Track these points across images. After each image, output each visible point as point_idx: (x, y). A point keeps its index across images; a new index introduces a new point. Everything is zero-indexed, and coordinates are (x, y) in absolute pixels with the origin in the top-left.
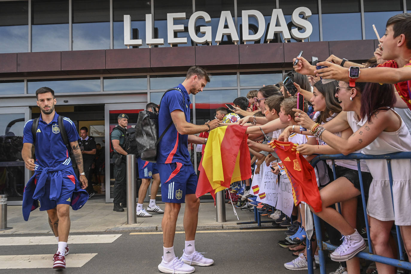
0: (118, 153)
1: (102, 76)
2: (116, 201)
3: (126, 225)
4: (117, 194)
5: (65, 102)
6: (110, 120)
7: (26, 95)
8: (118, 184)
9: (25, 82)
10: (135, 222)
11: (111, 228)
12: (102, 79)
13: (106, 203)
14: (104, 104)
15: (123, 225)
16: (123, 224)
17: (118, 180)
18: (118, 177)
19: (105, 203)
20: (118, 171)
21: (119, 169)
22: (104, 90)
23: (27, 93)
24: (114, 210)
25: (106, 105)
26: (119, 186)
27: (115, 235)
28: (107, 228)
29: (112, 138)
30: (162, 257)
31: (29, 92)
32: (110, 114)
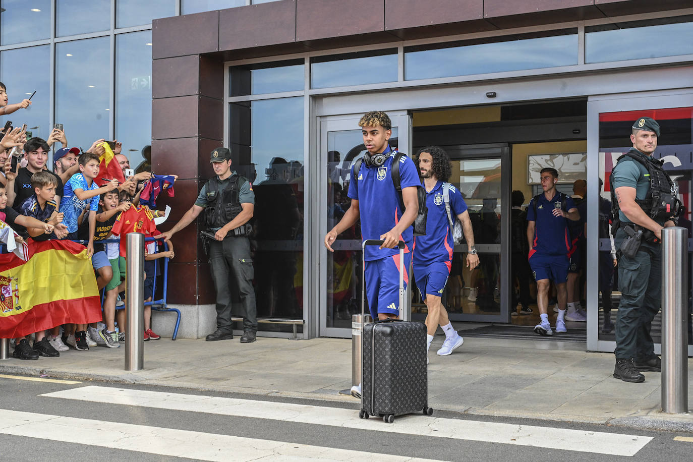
0: (631, 224)
1: (581, 25)
2: (623, 352)
3: (660, 415)
4: (626, 333)
5: (489, 96)
6: (601, 138)
7: (401, 84)
8: (630, 305)
9: (401, 53)
10: (685, 408)
11: (619, 416)
12: (581, 33)
13: (587, 351)
14: (586, 97)
15: (651, 414)
16: (651, 409)
17: (629, 297)
18: (630, 287)
19: (585, 352)
20: (631, 273)
21: (634, 267)
22: (587, 62)
23: (404, 80)
24: (616, 375)
25: (589, 99)
26: (631, 312)
27: (635, 437)
28: (608, 416)
29: (616, 184)
31: (407, 77)
32: (601, 123)
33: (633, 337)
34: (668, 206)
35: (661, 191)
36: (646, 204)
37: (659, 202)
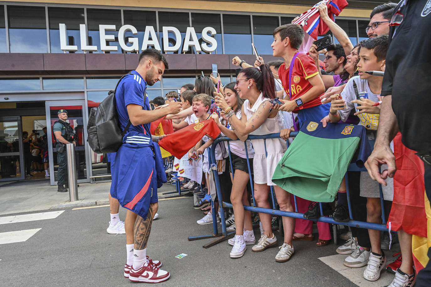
0: (61, 143)
1: (41, 77)
2: (60, 183)
3: (69, 203)
4: (61, 177)
5: (5, 99)
6: (51, 115)
8: (61, 168)
10: (77, 199)
11: (55, 206)
12: (41, 79)
13: (51, 185)
14: (45, 101)
15: (66, 203)
16: (67, 201)
17: (61, 166)
18: (61, 163)
20: (61, 158)
21: (62, 156)
22: (44, 89)
24: (58, 191)
25: (46, 101)
26: (62, 170)
27: (58, 212)
28: (51, 206)
29: (54, 130)
30: (109, 222)
32: (51, 110)
33: (63, 178)
34: (73, 136)
35: (70, 132)
36: (65, 136)
37: (69, 135)
